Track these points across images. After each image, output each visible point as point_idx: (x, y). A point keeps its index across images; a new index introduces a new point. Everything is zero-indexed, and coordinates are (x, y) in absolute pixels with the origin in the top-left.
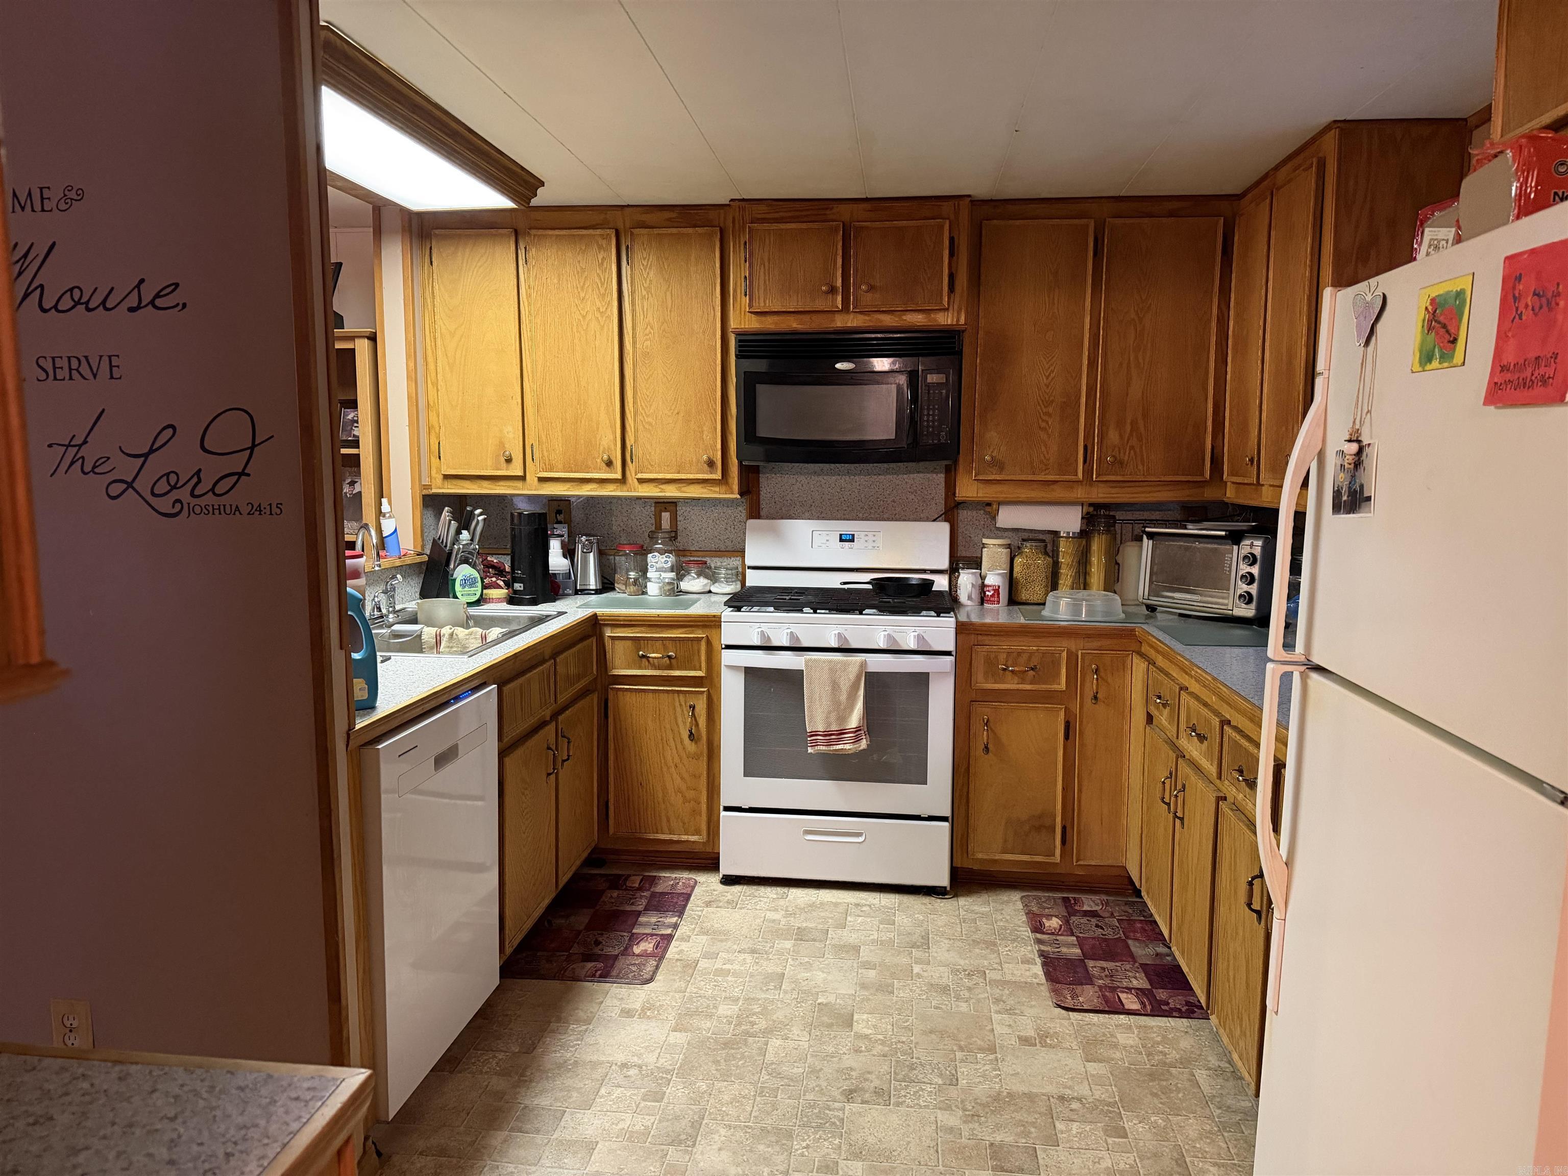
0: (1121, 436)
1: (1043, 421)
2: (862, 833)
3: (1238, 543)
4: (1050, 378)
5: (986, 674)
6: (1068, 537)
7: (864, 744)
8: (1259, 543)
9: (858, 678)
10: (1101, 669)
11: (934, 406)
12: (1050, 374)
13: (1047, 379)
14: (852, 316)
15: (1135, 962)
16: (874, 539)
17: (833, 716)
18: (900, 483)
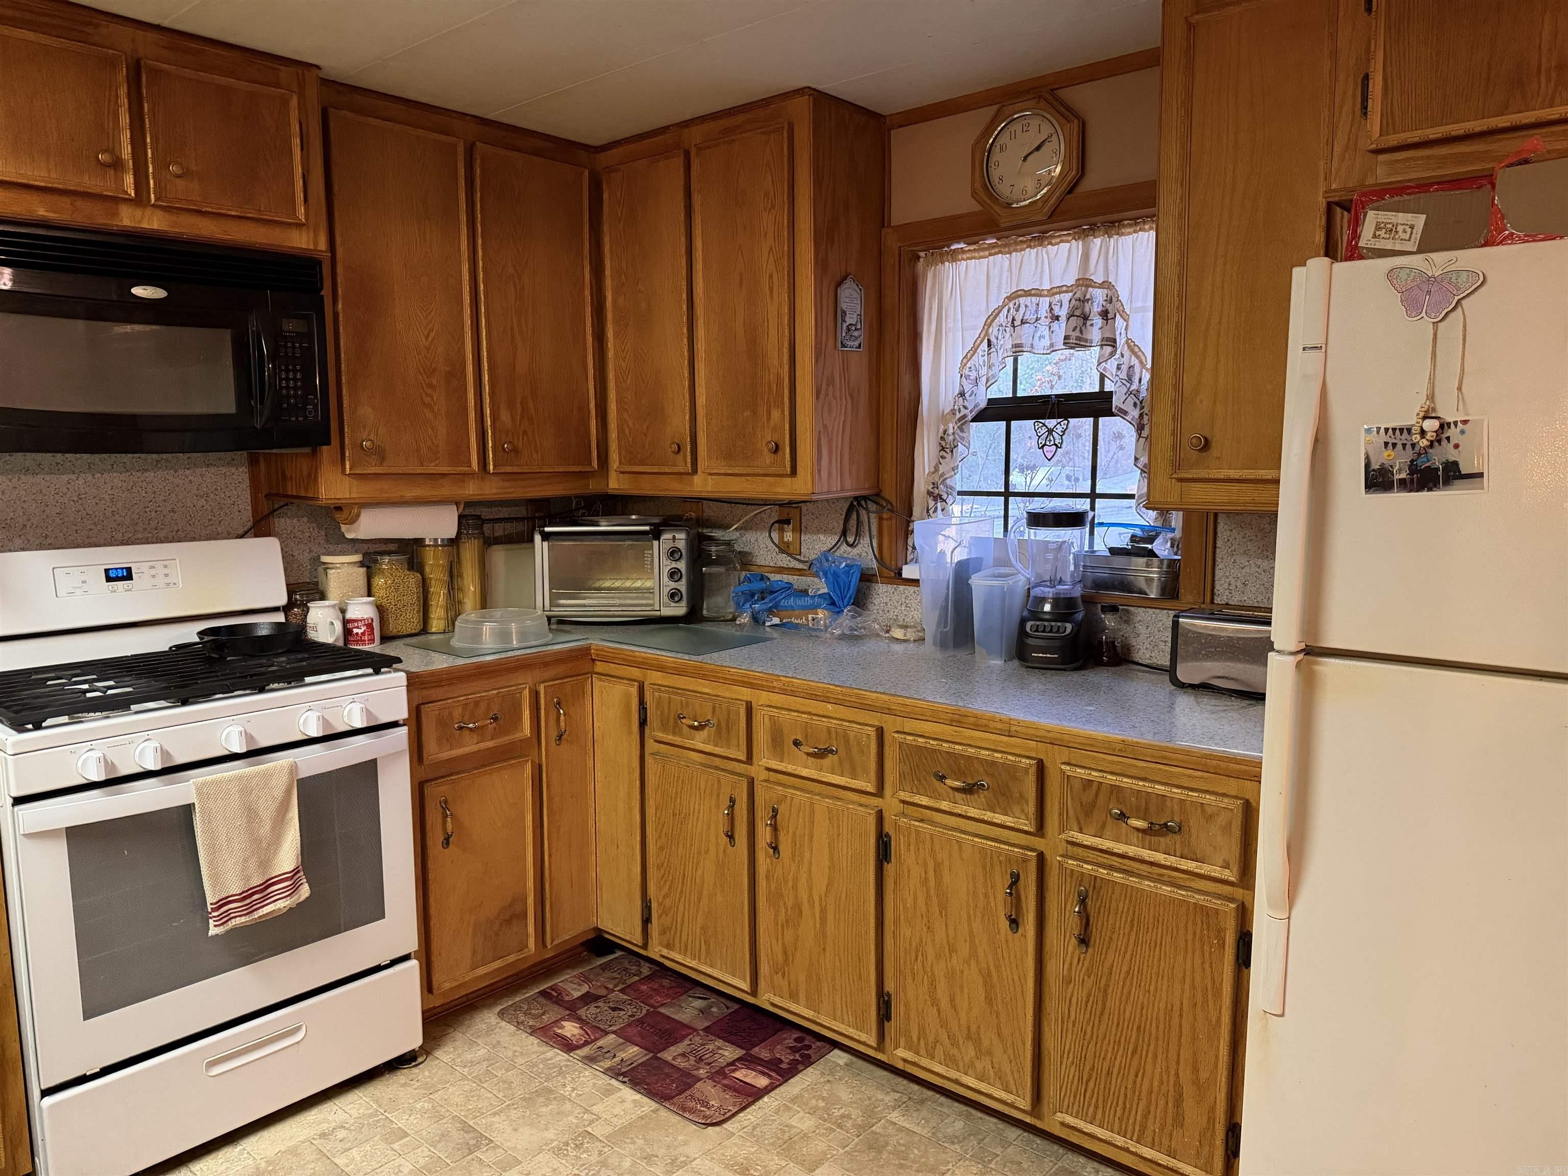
0: (513, 418)
1: (427, 394)
2: (301, 1026)
3: (657, 538)
4: (430, 339)
5: (439, 740)
6: (436, 545)
7: (305, 891)
8: (681, 535)
9: (288, 792)
10: (563, 702)
11: (294, 367)
12: (428, 334)
13: (426, 339)
14: (149, 211)
15: (695, 1030)
16: (166, 571)
17: (253, 864)
18: (181, 482)
